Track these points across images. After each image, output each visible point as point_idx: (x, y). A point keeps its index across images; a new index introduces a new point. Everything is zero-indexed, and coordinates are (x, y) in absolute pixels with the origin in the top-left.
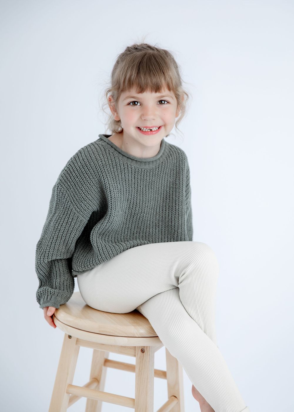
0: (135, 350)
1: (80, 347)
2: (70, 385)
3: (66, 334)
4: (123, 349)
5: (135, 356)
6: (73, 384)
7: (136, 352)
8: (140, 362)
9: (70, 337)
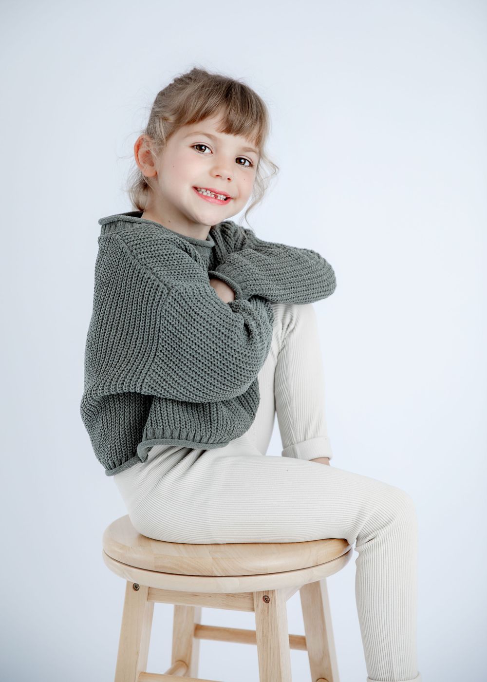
0: (253, 600)
1: (154, 604)
2: (142, 672)
3: (128, 582)
4: (230, 600)
5: (253, 610)
6: (148, 671)
7: (255, 603)
8: (264, 619)
9: (136, 587)
